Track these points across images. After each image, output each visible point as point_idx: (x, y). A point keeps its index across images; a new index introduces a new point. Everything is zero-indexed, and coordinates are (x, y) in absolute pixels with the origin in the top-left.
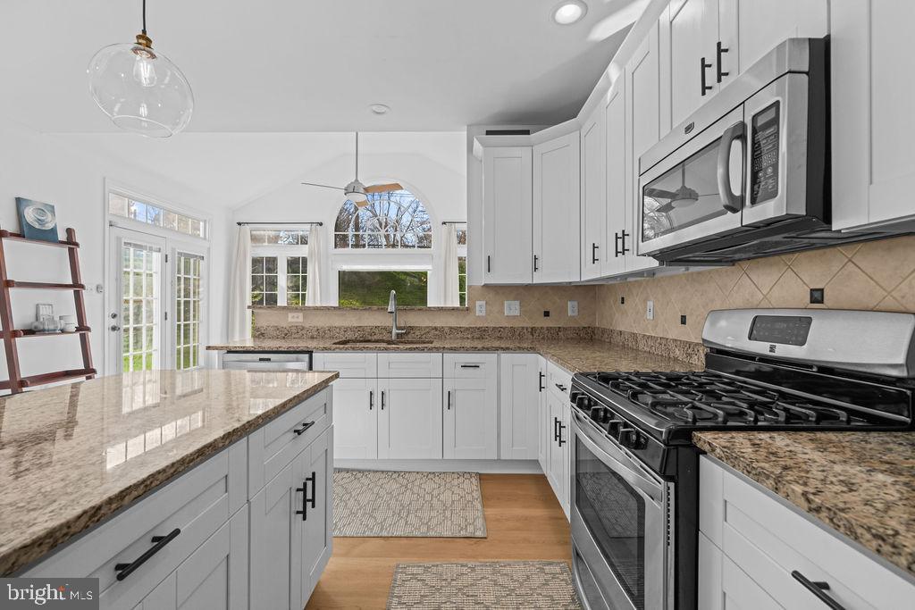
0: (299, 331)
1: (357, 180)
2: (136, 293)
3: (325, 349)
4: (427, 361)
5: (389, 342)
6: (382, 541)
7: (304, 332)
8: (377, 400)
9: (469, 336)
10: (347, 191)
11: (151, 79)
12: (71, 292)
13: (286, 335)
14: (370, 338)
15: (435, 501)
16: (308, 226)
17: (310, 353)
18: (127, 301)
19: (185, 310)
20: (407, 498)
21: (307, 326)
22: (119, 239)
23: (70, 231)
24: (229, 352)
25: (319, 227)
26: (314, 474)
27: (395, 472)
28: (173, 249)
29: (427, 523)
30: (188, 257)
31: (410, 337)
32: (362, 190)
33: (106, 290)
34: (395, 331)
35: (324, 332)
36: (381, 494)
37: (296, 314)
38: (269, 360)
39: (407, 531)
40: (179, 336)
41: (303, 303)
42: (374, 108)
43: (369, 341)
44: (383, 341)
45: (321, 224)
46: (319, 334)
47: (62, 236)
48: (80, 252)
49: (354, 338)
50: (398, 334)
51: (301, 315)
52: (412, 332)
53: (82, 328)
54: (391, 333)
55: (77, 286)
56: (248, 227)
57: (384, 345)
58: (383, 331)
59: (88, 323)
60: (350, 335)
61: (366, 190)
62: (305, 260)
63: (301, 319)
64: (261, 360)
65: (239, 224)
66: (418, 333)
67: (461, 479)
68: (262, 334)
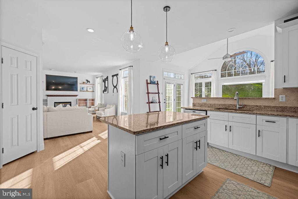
0: (205, 105)
1: (227, 54)
2: (169, 94)
3: (211, 110)
4: (250, 118)
5: (235, 110)
6: (225, 171)
7: (206, 105)
8: (228, 128)
9: (275, 110)
10: (223, 58)
11: (168, 51)
12: (158, 94)
13: (201, 106)
14: (228, 108)
15: (249, 168)
16: (212, 72)
17: (206, 111)
18: (167, 96)
19: (178, 99)
20: (237, 163)
21: (207, 103)
22: (165, 82)
23: (157, 81)
24: (186, 109)
25: (215, 71)
26: (200, 140)
27: (235, 154)
28: (176, 83)
29: (243, 173)
30: (179, 85)
31: (245, 109)
32: (229, 57)
33: (163, 94)
34: (238, 106)
35: (212, 105)
36: (228, 158)
37: (204, 100)
38: (195, 112)
39: (235, 172)
40: (177, 105)
41: (210, 96)
42: (229, 30)
43: (228, 109)
44: (233, 110)
45: (216, 70)
46: (211, 106)
47: (156, 83)
48: (159, 85)
49: (222, 108)
50: (239, 107)
51: (205, 100)
52: (246, 107)
53: (159, 102)
54: (236, 107)
55: (158, 93)
56: (194, 75)
57: (234, 111)
58: (233, 106)
59: (160, 101)
60: (221, 107)
61: (231, 56)
62: (210, 82)
63: (205, 101)
64: (193, 112)
65: (192, 74)
66: (248, 107)
67: (265, 165)
68: (195, 105)
